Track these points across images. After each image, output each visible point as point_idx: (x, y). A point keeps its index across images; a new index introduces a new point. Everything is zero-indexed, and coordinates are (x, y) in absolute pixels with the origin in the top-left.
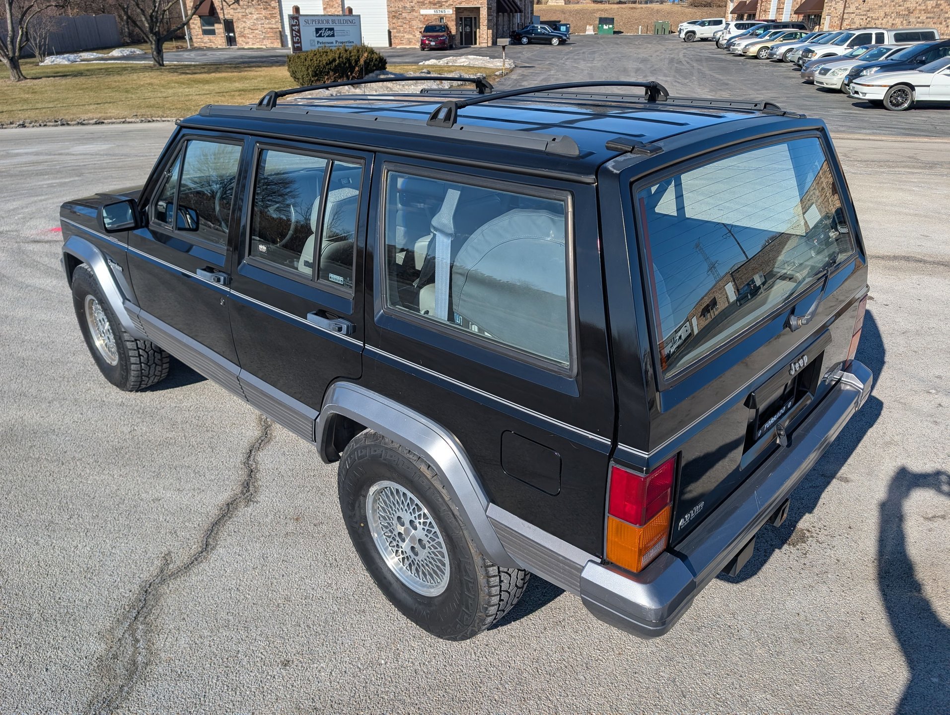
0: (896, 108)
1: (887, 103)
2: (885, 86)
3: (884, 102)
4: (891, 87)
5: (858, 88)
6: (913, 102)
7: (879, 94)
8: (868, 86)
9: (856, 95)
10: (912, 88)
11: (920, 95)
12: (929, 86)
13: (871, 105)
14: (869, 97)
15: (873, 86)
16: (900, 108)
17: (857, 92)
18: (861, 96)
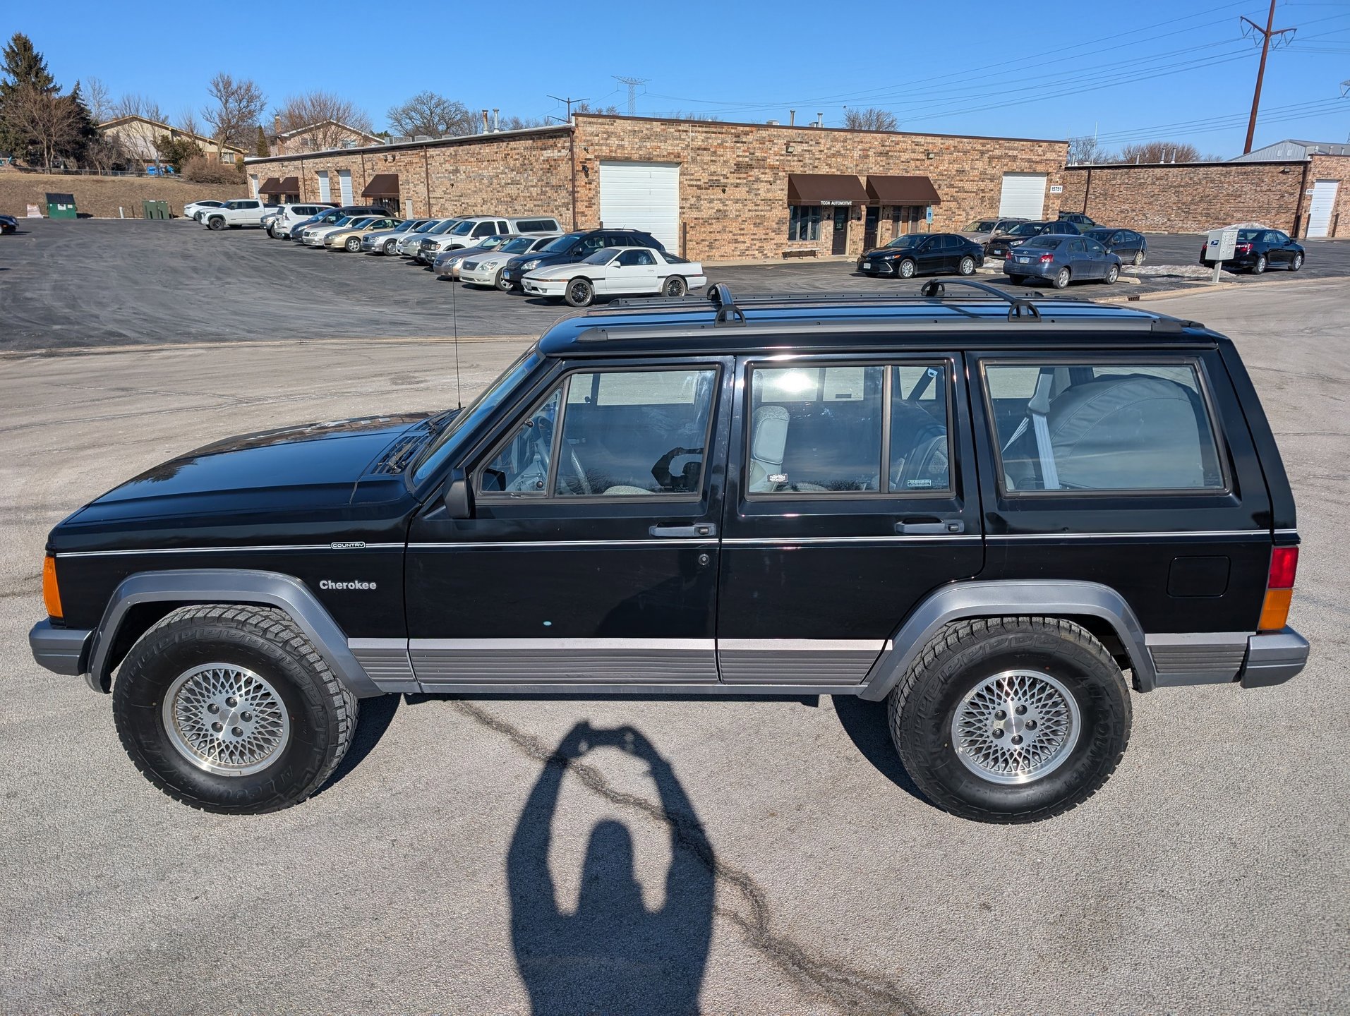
0: (580, 304)
1: (570, 299)
2: (564, 280)
3: (567, 298)
4: (570, 281)
5: (534, 283)
6: (593, 296)
7: (560, 290)
8: (547, 281)
9: (534, 292)
10: (590, 281)
11: (599, 289)
12: (604, 279)
13: (546, 301)
14: (549, 293)
15: (551, 280)
16: (582, 304)
17: (535, 289)
18: (541, 292)
